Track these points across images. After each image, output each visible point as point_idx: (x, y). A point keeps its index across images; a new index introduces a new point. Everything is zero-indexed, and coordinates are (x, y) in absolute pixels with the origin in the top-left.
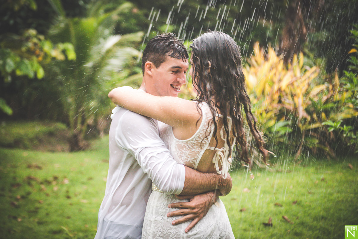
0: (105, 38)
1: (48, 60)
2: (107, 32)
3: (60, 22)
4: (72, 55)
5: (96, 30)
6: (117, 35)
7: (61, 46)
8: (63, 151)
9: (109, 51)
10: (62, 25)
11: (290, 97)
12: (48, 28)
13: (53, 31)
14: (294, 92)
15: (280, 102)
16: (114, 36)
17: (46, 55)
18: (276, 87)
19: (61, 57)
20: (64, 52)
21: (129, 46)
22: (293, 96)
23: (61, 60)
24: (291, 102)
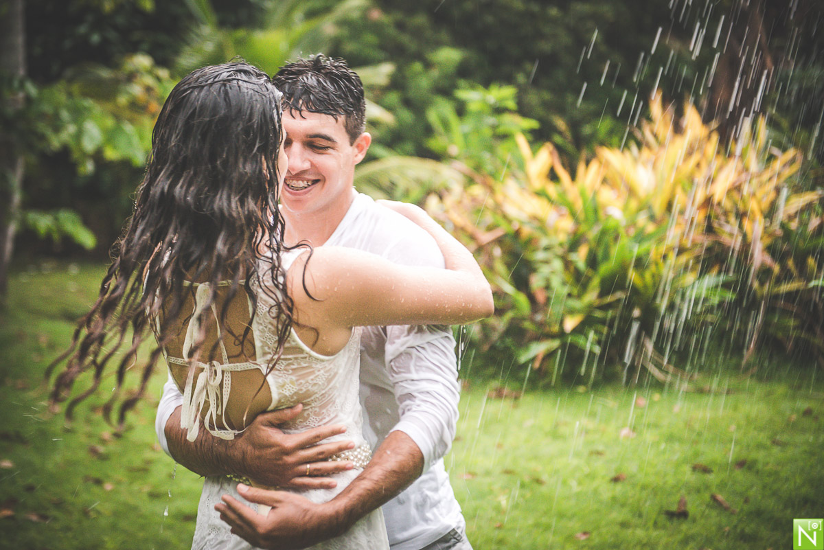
3: (204, 39)
5: (285, 58)
10: (209, 47)
11: (732, 219)
12: (177, 52)
13: (188, 60)
14: (741, 207)
15: (710, 229)
18: (700, 197)
22: (741, 215)
24: (736, 229)
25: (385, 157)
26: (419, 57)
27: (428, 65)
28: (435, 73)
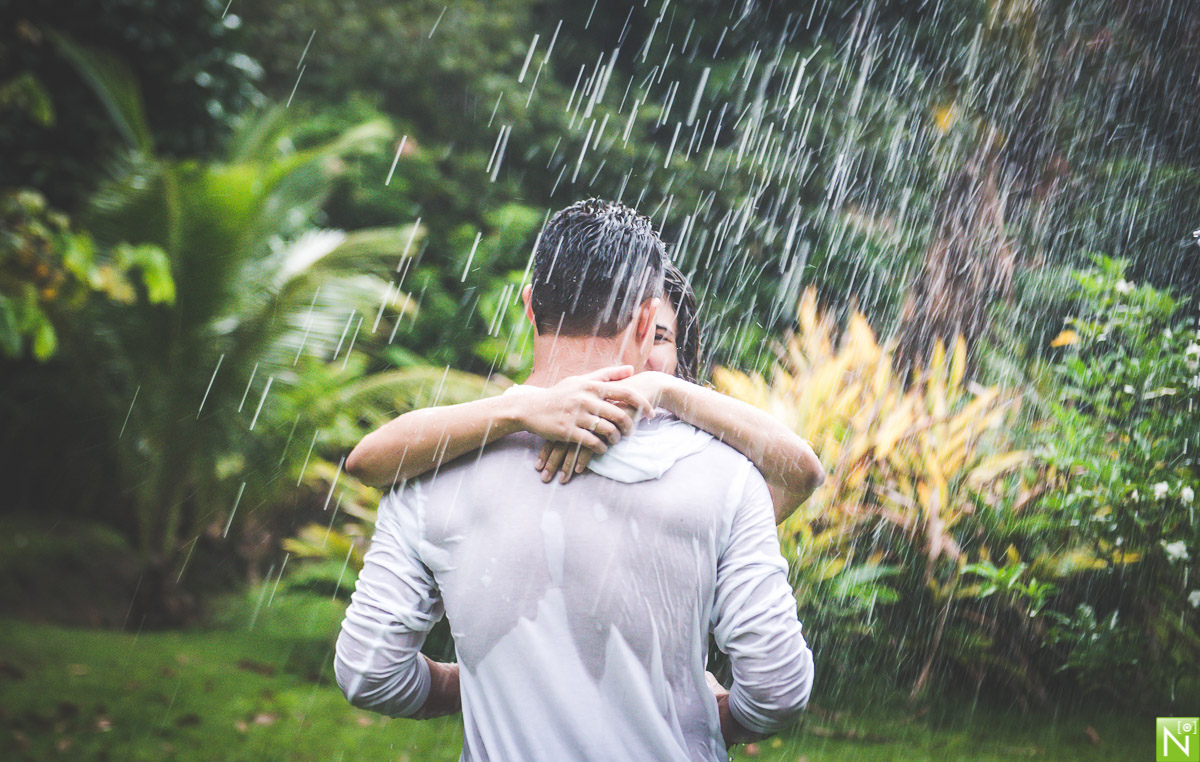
0: (288, 238)
1: (79, 300)
2: (297, 215)
3: (133, 171)
4: (162, 289)
5: (257, 207)
6: (332, 231)
7: (128, 255)
8: (106, 625)
9: (296, 284)
10: (139, 184)
11: (905, 484)
12: (93, 188)
13: (107, 201)
14: (918, 470)
15: (869, 498)
16: (322, 233)
17: (72, 283)
18: (859, 447)
19: (123, 292)
20: (136, 276)
21: (369, 272)
22: (916, 480)
23: (124, 303)
24: (909, 501)
25: (408, 365)
26: (473, 217)
27: (487, 230)
28: (495, 242)
